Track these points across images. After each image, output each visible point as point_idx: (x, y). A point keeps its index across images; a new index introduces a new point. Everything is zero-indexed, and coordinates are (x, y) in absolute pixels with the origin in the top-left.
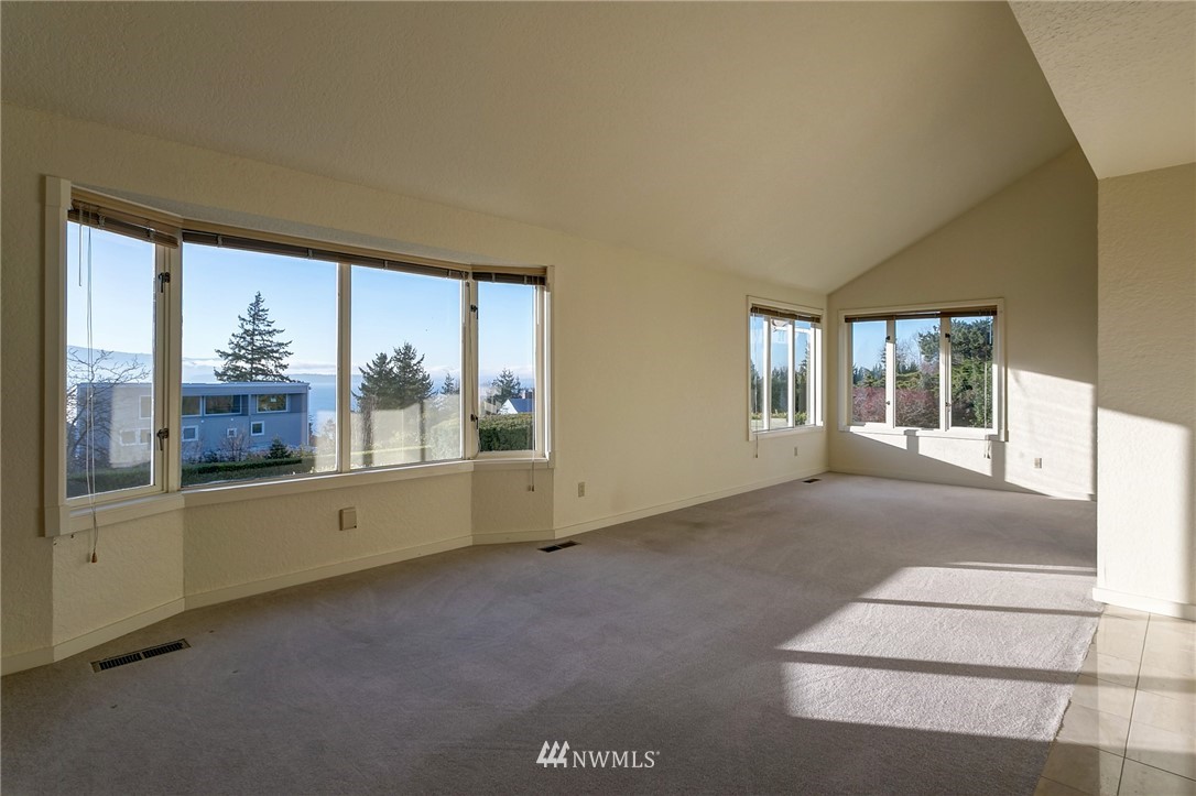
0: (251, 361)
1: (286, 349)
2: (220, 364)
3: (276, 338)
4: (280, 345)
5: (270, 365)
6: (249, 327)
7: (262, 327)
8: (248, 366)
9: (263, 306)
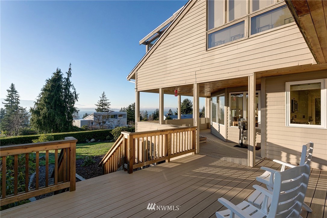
0: (102, 106)
1: (110, 104)
2: (96, 107)
3: (108, 101)
4: (108, 103)
5: (106, 107)
6: (102, 99)
7: (105, 99)
8: (102, 108)
9: (105, 94)
